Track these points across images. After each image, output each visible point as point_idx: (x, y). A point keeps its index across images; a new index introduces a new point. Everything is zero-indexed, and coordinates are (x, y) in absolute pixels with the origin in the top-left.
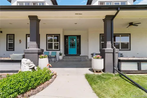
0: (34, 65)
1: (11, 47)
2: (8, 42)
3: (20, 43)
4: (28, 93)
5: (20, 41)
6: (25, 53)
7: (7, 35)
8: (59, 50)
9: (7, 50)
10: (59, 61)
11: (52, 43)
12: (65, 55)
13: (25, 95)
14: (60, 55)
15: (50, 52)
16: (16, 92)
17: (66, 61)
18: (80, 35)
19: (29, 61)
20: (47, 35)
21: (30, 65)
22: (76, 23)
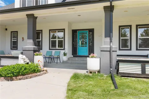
0: (28, 61)
1: (14, 46)
2: (12, 40)
3: (23, 41)
4: (19, 77)
5: (23, 38)
6: (23, 50)
7: (11, 32)
8: (64, 49)
9: (11, 49)
10: (64, 62)
11: (56, 40)
12: (72, 56)
13: (17, 77)
14: (64, 56)
15: (54, 51)
16: (12, 73)
17: (71, 63)
18: (94, 29)
19: (24, 57)
20: (50, 30)
21: (25, 60)
22: (79, 15)
